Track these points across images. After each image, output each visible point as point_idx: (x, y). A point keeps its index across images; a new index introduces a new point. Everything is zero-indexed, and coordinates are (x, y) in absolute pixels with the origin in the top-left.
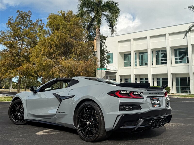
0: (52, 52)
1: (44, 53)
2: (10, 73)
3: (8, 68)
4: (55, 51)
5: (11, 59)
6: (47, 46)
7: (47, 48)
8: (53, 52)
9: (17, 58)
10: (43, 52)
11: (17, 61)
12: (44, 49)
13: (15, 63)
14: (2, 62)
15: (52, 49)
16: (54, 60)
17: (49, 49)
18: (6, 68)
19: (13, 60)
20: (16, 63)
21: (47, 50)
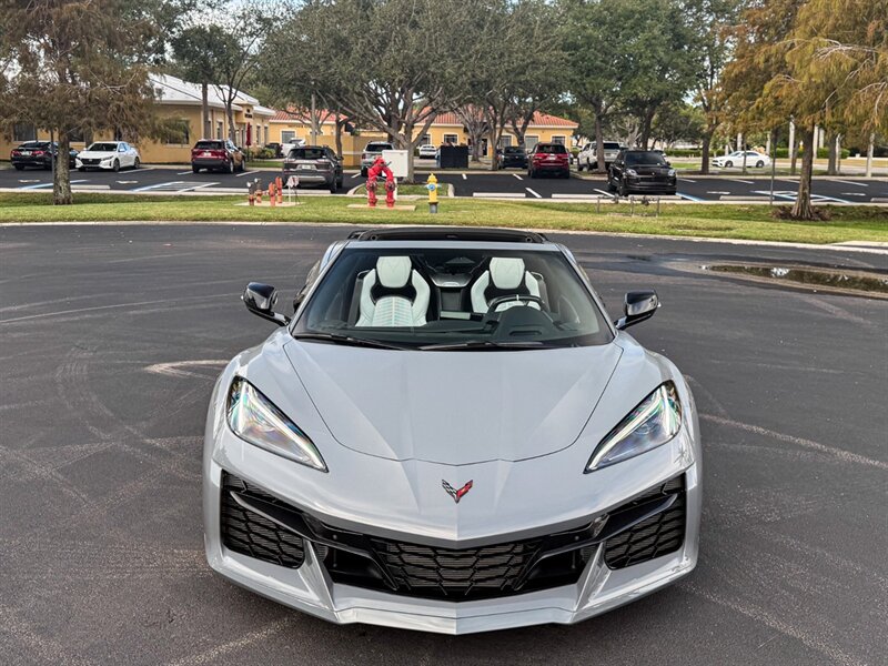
1: (824, 21)
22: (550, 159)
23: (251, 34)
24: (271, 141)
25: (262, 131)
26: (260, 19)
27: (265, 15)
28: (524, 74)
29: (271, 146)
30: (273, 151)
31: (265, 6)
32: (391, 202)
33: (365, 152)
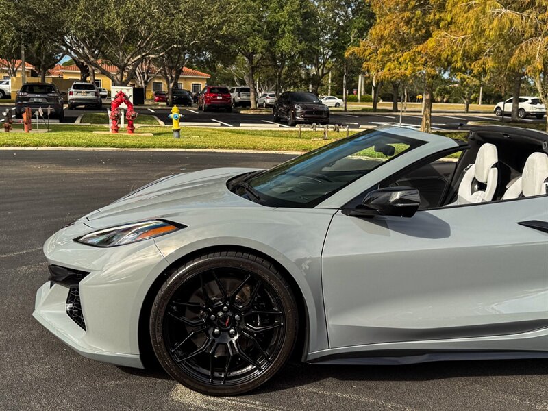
2: (400, 64)
3: (393, 47)
5: (402, 18)
9: (418, 12)
11: (420, 23)
13: (413, 30)
14: (378, 31)
16: (531, 12)
18: (388, 48)
19: (408, 22)
20: (416, 30)
22: (218, 98)
28: (221, 29)
32: (132, 130)
33: (72, 90)
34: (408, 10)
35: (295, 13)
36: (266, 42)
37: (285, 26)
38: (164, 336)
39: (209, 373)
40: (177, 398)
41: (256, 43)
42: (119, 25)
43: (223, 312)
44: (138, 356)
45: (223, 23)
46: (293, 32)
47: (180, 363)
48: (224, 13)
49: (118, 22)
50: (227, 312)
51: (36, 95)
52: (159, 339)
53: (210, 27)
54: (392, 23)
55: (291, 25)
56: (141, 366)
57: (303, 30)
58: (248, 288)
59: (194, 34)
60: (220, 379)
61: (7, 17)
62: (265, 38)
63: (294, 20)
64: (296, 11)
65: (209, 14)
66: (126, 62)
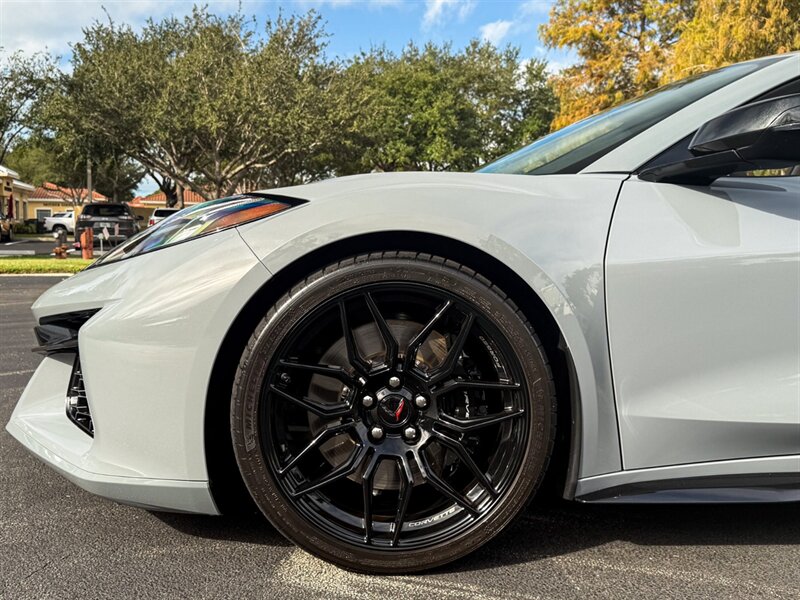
0: (772, 38)
1: (728, 49)
4: (787, 30)
5: (597, 104)
6: (742, 10)
7: (743, 20)
8: (777, 39)
10: (722, 43)
12: (731, 27)
15: (770, 22)
17: (755, 25)
21: (740, 33)
23: (20, 96)
24: (29, 217)
25: (21, 205)
26: (31, 80)
27: (35, 77)
28: (351, 125)
29: (32, 221)
30: (34, 226)
31: (37, 68)
33: (153, 218)
34: (604, 92)
35: (448, 111)
36: (411, 149)
37: (435, 127)
38: (261, 438)
39: (362, 523)
40: (293, 580)
41: (398, 151)
42: (213, 123)
43: (390, 388)
44: (205, 485)
45: (355, 116)
46: (445, 135)
47: (297, 499)
48: (354, 105)
49: (213, 118)
50: (398, 388)
51: (103, 219)
52: (252, 445)
53: (336, 124)
54: (583, 110)
55: (444, 126)
56: (210, 508)
57: (460, 133)
58: (442, 341)
59: (314, 133)
60: (386, 535)
61: (66, 116)
62: (408, 143)
63: (447, 120)
64: (450, 108)
65: (335, 106)
66: (223, 174)
